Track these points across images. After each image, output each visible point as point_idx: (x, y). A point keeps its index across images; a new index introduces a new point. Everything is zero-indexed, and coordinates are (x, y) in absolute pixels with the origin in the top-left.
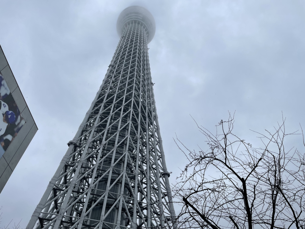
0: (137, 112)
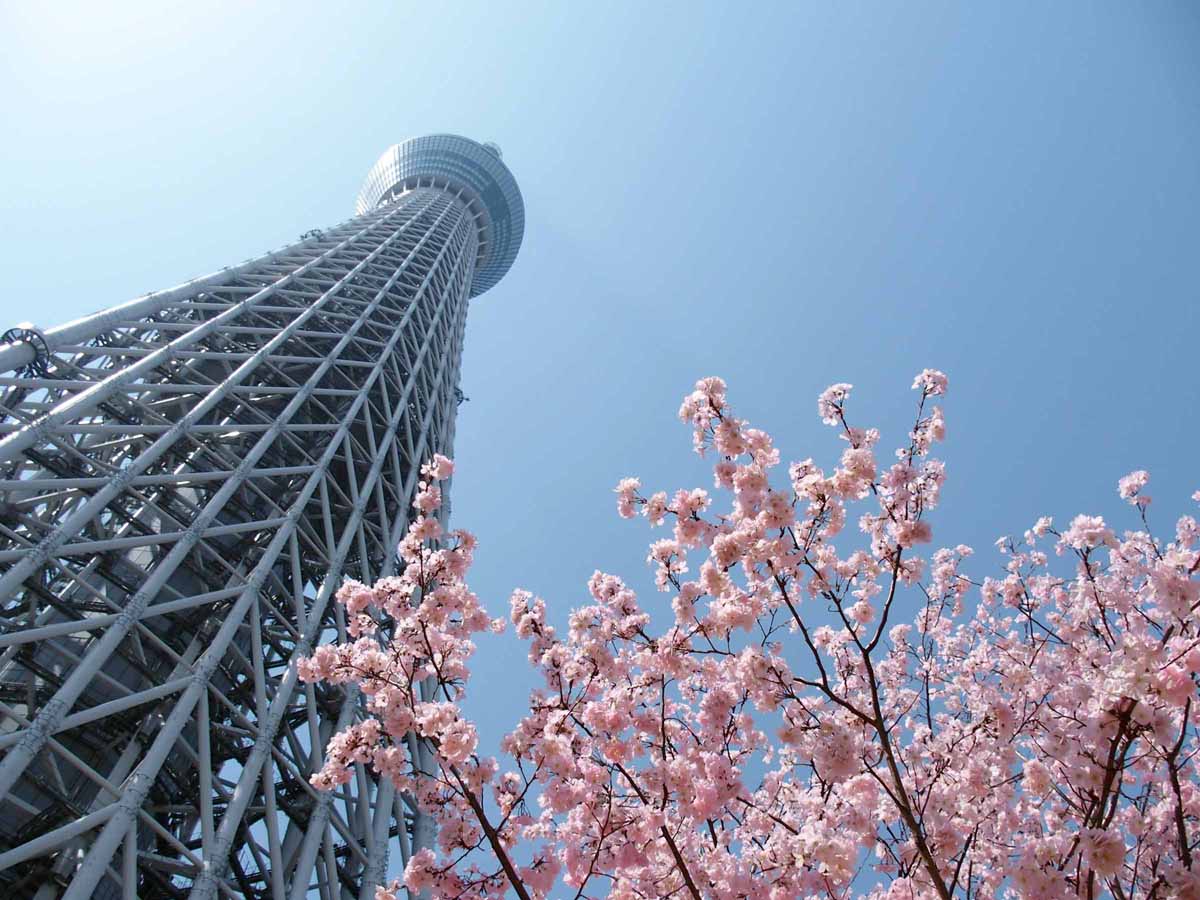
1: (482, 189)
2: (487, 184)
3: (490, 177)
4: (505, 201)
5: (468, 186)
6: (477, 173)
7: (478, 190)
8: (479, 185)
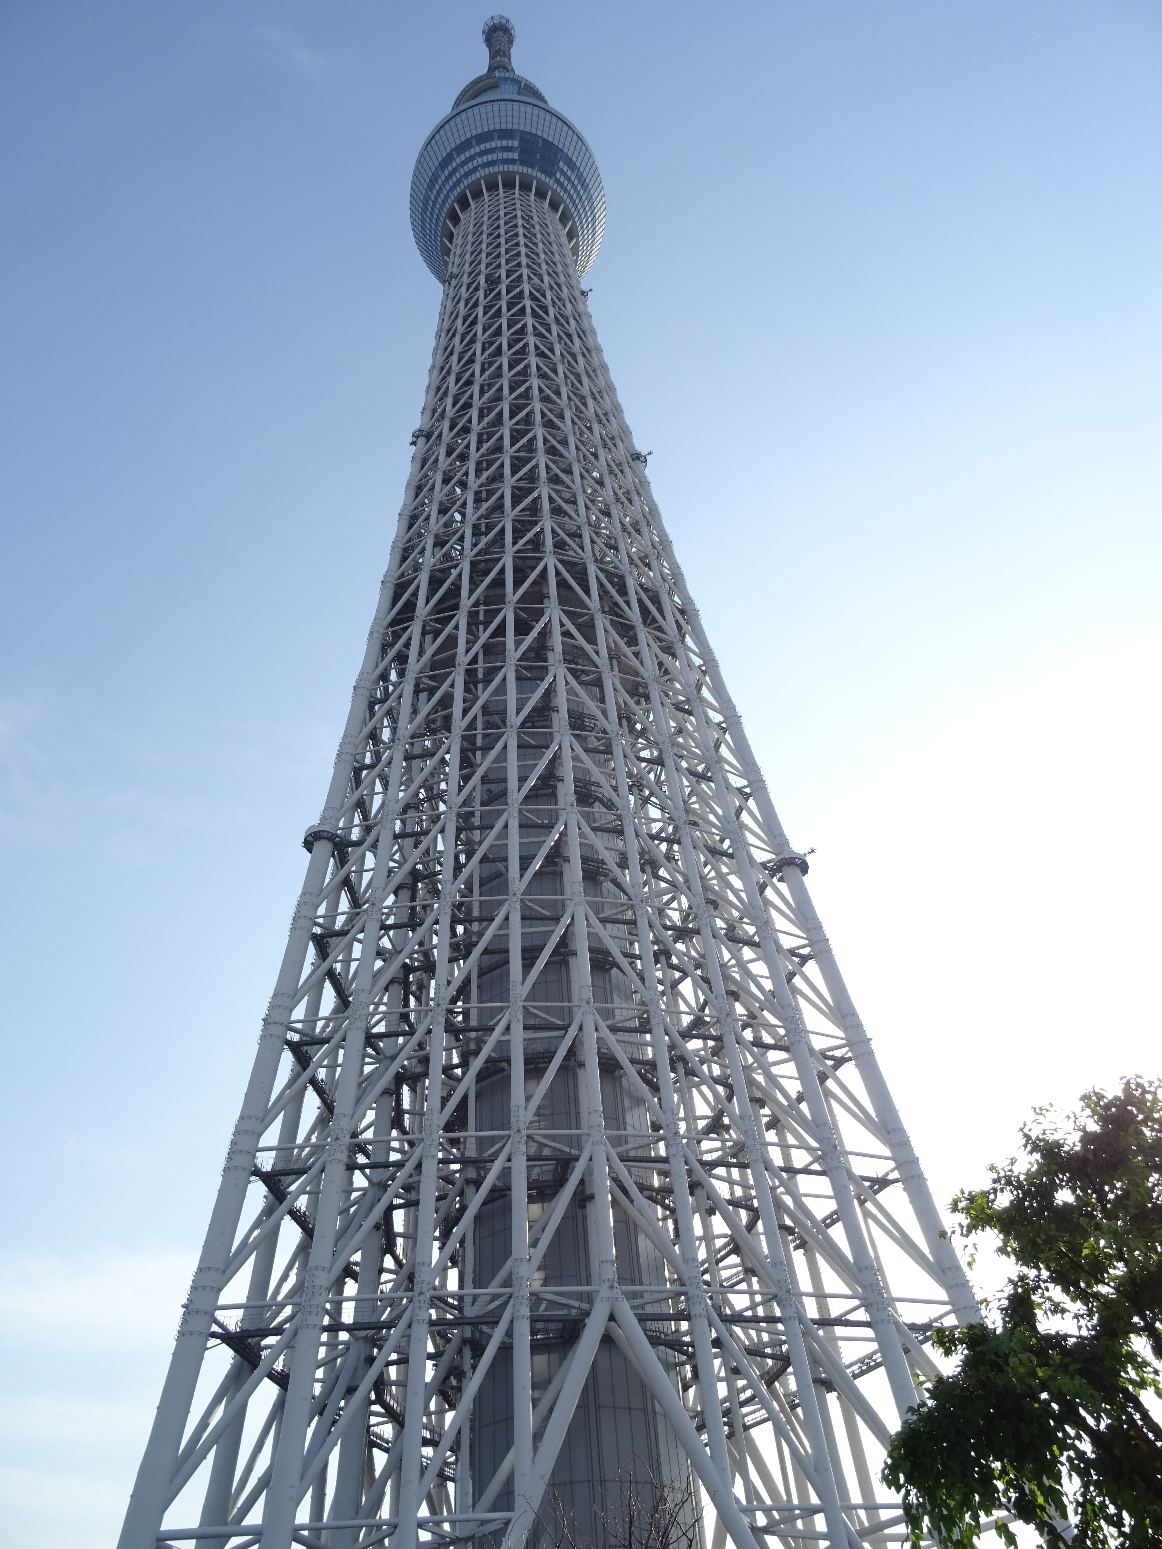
0: (583, 615)
1: (516, 156)
2: (516, 144)
3: (511, 131)
4: (546, 141)
5: (501, 168)
6: (499, 143)
7: (512, 162)
8: (511, 155)
